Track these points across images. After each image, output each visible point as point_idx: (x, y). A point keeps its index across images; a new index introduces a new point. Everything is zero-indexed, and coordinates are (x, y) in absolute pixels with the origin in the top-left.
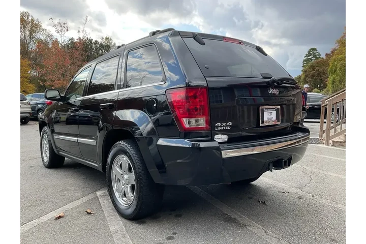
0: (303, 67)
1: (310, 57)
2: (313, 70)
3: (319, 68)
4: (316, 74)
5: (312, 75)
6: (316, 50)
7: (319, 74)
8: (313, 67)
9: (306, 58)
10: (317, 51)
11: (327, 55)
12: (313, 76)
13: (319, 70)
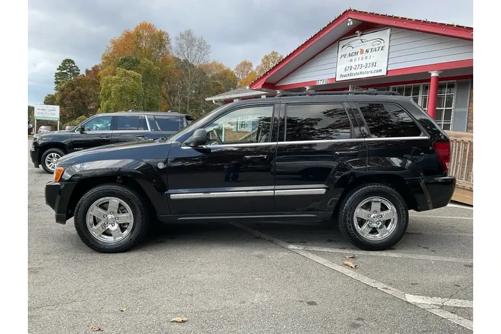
0: (55, 83)
1: (65, 71)
2: (73, 90)
3: (80, 87)
4: (77, 96)
5: (71, 96)
6: (73, 62)
7: (80, 97)
8: (72, 86)
9: (59, 71)
10: (74, 64)
11: (87, 72)
12: (73, 98)
13: (80, 90)
